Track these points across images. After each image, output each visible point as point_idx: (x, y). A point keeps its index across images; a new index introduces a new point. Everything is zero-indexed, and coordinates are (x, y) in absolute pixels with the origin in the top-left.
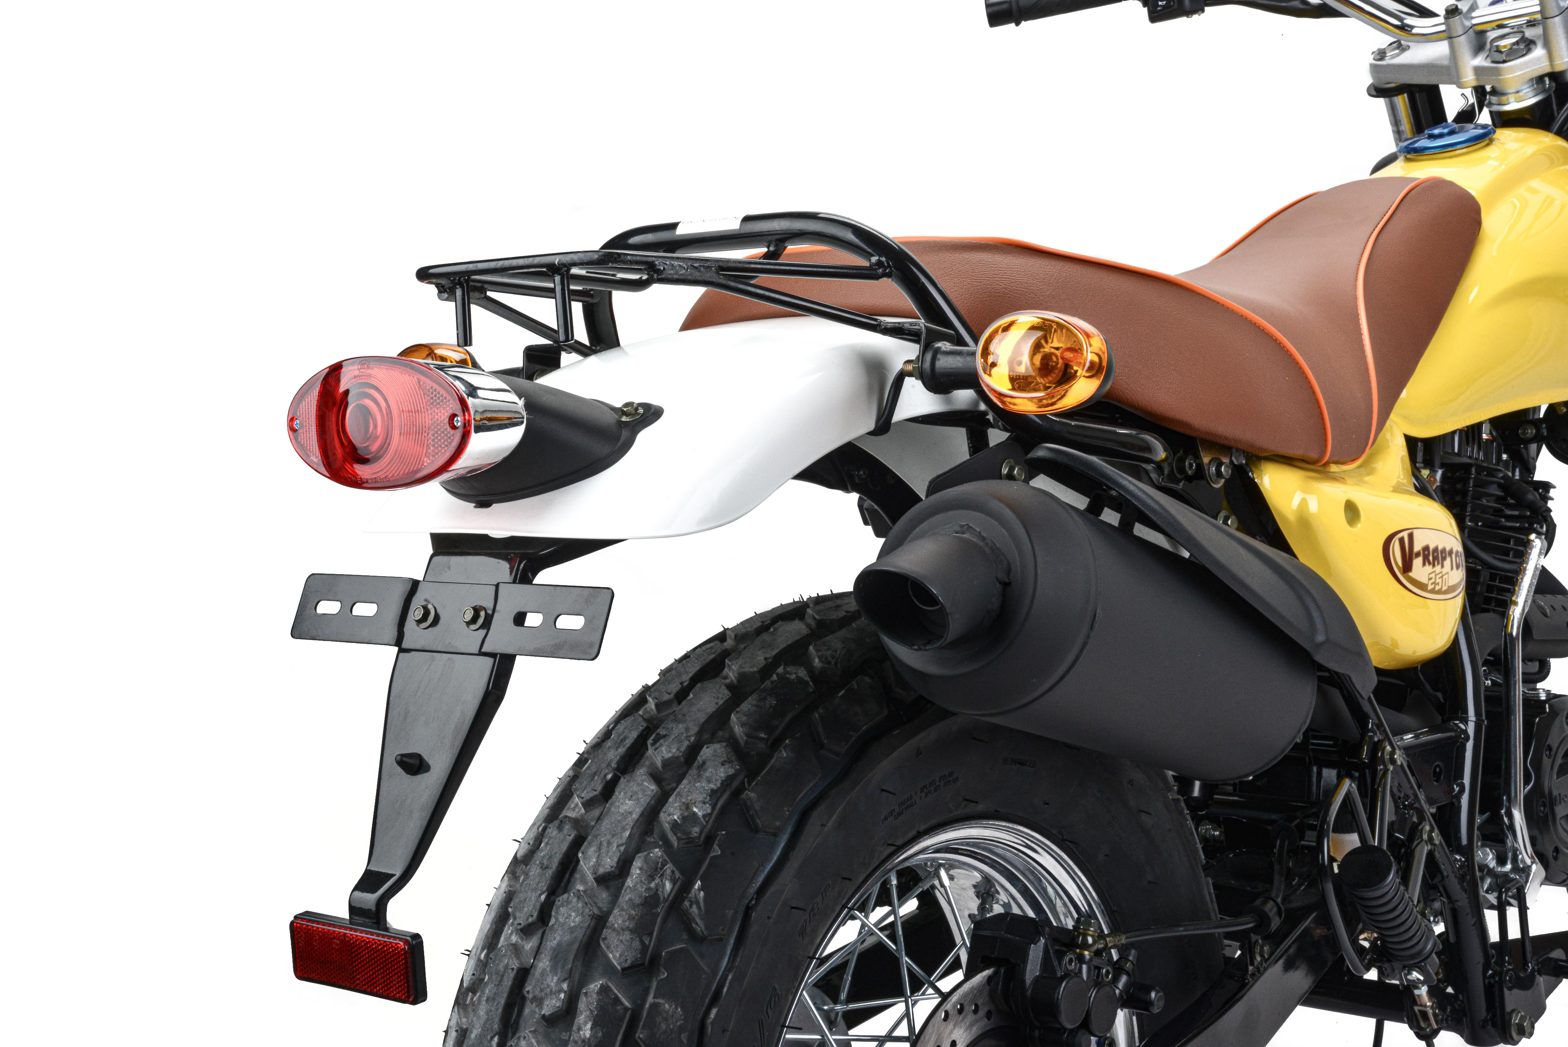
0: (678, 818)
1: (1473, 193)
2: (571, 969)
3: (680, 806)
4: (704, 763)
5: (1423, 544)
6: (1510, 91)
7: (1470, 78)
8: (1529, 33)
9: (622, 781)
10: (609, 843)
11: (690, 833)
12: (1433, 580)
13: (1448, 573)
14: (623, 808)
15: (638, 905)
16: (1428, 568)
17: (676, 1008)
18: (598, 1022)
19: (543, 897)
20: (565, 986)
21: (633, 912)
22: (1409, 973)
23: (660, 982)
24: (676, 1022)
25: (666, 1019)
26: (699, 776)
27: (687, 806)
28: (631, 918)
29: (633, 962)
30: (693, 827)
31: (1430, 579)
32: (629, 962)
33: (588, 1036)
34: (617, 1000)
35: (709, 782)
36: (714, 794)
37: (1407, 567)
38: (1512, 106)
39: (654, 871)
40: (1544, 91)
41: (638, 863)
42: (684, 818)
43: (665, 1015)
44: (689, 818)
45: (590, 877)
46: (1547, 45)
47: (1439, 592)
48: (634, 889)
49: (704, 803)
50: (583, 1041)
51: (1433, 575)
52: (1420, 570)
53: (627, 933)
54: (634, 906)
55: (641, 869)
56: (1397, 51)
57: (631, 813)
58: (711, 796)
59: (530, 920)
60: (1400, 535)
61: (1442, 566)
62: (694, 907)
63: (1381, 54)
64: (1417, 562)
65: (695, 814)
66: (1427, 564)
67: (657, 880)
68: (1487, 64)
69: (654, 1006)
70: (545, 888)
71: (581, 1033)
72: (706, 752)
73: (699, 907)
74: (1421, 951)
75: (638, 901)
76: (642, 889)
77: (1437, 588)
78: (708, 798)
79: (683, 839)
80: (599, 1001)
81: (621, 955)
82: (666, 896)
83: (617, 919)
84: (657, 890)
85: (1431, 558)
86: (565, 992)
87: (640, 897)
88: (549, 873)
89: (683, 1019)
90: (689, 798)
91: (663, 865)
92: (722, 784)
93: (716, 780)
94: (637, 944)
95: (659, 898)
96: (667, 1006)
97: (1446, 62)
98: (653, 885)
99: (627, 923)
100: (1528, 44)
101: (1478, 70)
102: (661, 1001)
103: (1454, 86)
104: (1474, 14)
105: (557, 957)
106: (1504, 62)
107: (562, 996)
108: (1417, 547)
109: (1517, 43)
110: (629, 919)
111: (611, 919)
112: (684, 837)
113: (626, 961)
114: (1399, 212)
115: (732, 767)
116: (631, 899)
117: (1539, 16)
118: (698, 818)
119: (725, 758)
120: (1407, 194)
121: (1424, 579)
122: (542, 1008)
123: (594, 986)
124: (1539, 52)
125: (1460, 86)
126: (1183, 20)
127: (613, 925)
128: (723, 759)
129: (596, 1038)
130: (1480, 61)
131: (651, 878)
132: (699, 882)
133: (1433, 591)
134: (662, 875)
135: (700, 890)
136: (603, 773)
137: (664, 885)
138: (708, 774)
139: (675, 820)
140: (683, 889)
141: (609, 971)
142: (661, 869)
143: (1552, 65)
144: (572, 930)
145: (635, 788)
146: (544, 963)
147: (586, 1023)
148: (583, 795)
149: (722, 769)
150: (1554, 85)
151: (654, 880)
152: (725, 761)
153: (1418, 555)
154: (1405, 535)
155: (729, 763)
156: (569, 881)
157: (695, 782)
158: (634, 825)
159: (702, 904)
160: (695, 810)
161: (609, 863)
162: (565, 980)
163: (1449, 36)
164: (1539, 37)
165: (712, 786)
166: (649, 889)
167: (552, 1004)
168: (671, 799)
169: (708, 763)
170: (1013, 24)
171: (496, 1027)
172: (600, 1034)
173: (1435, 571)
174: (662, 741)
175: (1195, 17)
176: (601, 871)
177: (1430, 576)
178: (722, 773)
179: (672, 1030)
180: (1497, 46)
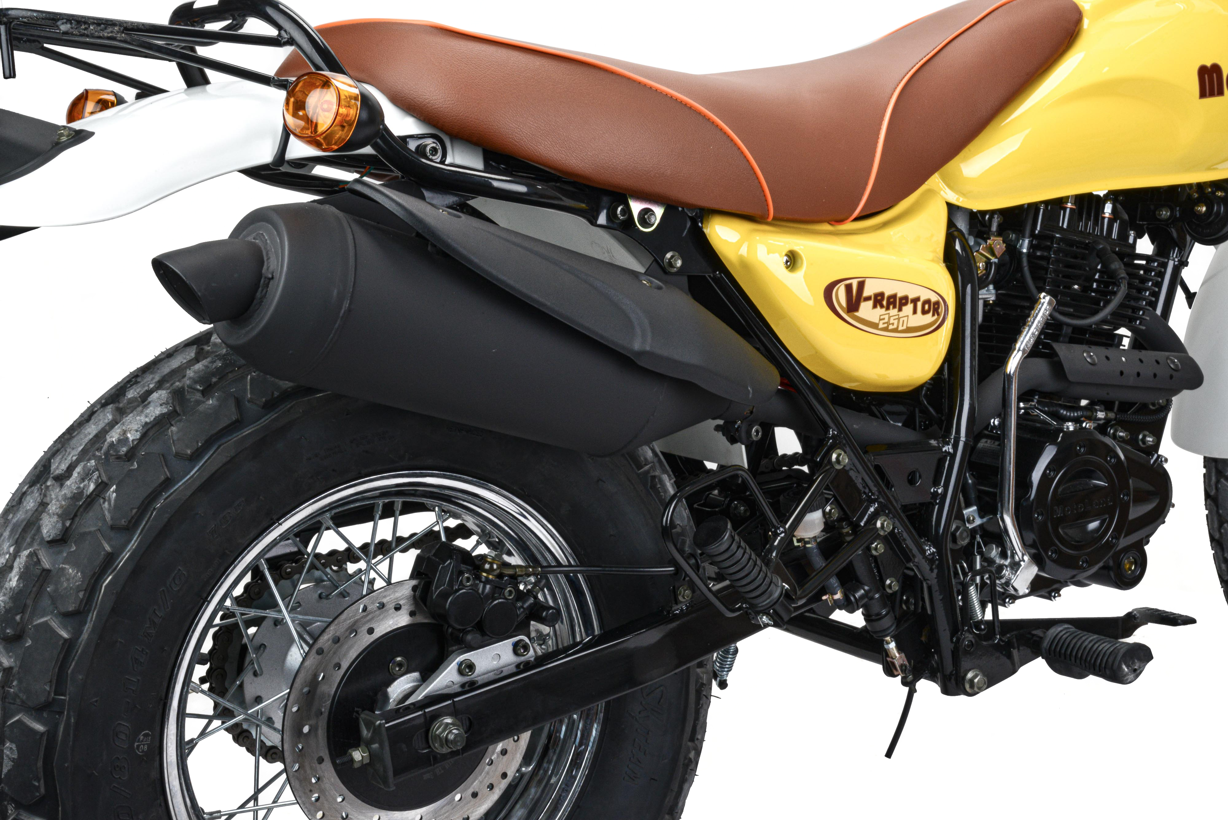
0: (115, 440)
2: (18, 538)
3: (120, 432)
4: (149, 403)
5: (878, 290)
10: (68, 453)
11: (119, 451)
12: (886, 320)
13: (908, 316)
14: (88, 430)
15: (68, 498)
16: (881, 311)
17: (77, 573)
18: (22, 576)
20: (11, 550)
21: (63, 503)
23: (70, 554)
24: (76, 582)
25: (68, 580)
26: (142, 412)
27: (125, 432)
28: (61, 507)
29: (54, 537)
30: (122, 447)
31: (880, 320)
32: (51, 537)
33: (14, 585)
34: (38, 562)
35: (146, 416)
36: (146, 426)
37: (853, 307)
39: (86, 476)
41: (78, 469)
42: (119, 441)
43: (68, 576)
44: (122, 441)
47: (896, 330)
48: (70, 487)
49: (137, 431)
50: (11, 589)
51: (886, 317)
53: (56, 517)
54: (66, 499)
55: (78, 473)
57: (90, 434)
58: (143, 427)
60: (848, 282)
61: (900, 310)
62: (106, 503)
64: (867, 305)
65: (127, 438)
66: (878, 307)
67: (86, 482)
71: (11, 583)
72: (155, 396)
73: (110, 504)
75: (69, 495)
76: (74, 487)
77: (891, 327)
78: (141, 428)
79: (113, 455)
80: (26, 562)
81: (50, 531)
82: (88, 494)
83: (53, 507)
84: (84, 489)
85: (885, 303)
86: (10, 554)
87: (71, 493)
89: (81, 581)
90: (128, 427)
91: (93, 472)
92: (154, 419)
93: (152, 416)
94: (59, 525)
95: (83, 495)
96: (70, 571)
98: (82, 485)
99: (57, 510)
102: (67, 567)
105: (14, 529)
107: (7, 556)
108: (869, 293)
110: (59, 507)
111: (49, 506)
112: (114, 454)
113: (50, 536)
115: (166, 407)
116: (65, 494)
118: (129, 441)
119: (165, 401)
121: (874, 319)
123: (27, 552)
127: (49, 510)
128: (163, 402)
129: (19, 587)
131: (83, 480)
132: (115, 487)
133: (886, 329)
134: (90, 479)
135: (113, 492)
137: (89, 486)
138: (148, 411)
139: (113, 441)
140: (102, 490)
141: (43, 542)
142: (91, 474)
144: (27, 511)
145: (101, 417)
146: (7, 533)
147: (15, 576)
149: (159, 409)
151: (84, 482)
152: (164, 403)
153: (868, 299)
154: (854, 281)
155: (166, 404)
157: (137, 415)
158: (88, 442)
159: (113, 502)
160: (129, 435)
161: (65, 467)
162: (12, 545)
165: (148, 420)
166: (79, 488)
168: (116, 427)
169: (152, 404)
172: (21, 585)
173: (889, 314)
174: (134, 386)
176: (58, 472)
177: (882, 317)
178: (158, 411)
179: (71, 588)
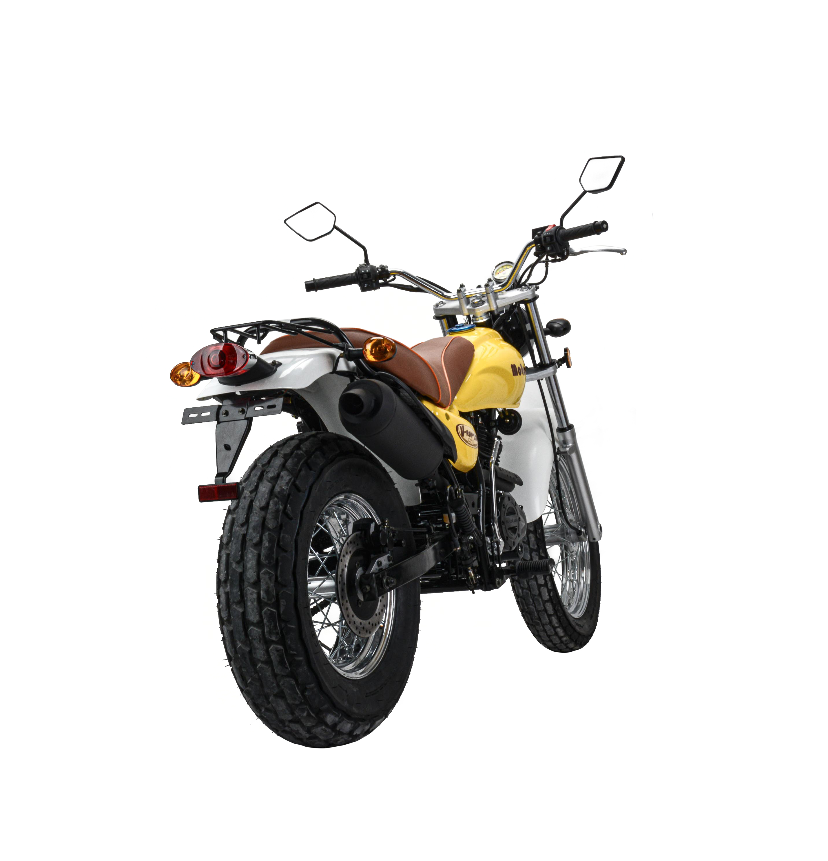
1: (472, 342)
2: (259, 531)
3: (279, 487)
4: (282, 476)
6: (478, 316)
7: (466, 313)
8: (483, 299)
9: (260, 484)
10: (262, 499)
11: (284, 493)
13: (473, 440)
14: (263, 490)
16: (468, 437)
18: (269, 542)
19: (245, 516)
20: (258, 535)
22: (469, 537)
23: (283, 530)
26: (282, 479)
28: (272, 516)
31: (469, 440)
32: (275, 526)
33: (267, 545)
34: (273, 536)
35: (285, 480)
36: (287, 484)
37: (463, 435)
38: (480, 321)
39: (276, 504)
40: (489, 317)
41: (271, 502)
42: (281, 490)
44: (282, 490)
45: (258, 509)
46: (488, 302)
48: (272, 509)
49: (285, 486)
50: (266, 547)
52: (466, 437)
53: (272, 519)
54: (273, 513)
55: (272, 504)
56: (442, 305)
57: (266, 491)
59: (243, 522)
60: (461, 425)
61: (472, 438)
62: (289, 511)
63: (437, 305)
64: (465, 434)
65: (284, 489)
67: (278, 506)
68: (471, 308)
69: (283, 536)
70: (245, 513)
71: (265, 545)
72: (282, 474)
74: (472, 530)
77: (471, 443)
80: (268, 537)
81: (272, 525)
83: (269, 516)
85: (468, 435)
88: (246, 510)
90: (281, 485)
91: (278, 502)
92: (289, 480)
94: (276, 522)
95: (279, 510)
97: (458, 307)
100: (483, 302)
101: (469, 310)
103: (462, 315)
104: (466, 292)
105: (254, 529)
106: (476, 307)
107: (258, 537)
108: (465, 430)
109: (479, 301)
112: (282, 494)
114: (451, 345)
115: (290, 476)
117: (485, 293)
119: (288, 474)
120: (452, 340)
121: (467, 440)
122: (253, 541)
123: (267, 534)
124: (486, 304)
125: (463, 315)
126: (373, 291)
130: (469, 307)
131: (276, 505)
132: (289, 505)
133: (469, 444)
135: (289, 507)
136: (253, 483)
137: (280, 507)
140: (285, 508)
141: (269, 529)
143: (491, 309)
144: (257, 521)
145: (265, 485)
146: (250, 531)
147: (266, 543)
148: (249, 489)
150: (492, 315)
153: (465, 432)
154: (462, 426)
156: (251, 512)
157: (282, 481)
158: (267, 494)
160: (283, 488)
161: (263, 503)
163: (459, 299)
164: (486, 300)
165: (286, 481)
166: (276, 508)
167: (255, 540)
168: (276, 486)
169: (284, 476)
170: (315, 291)
171: (240, 549)
172: (270, 544)
173: (470, 438)
174: (268, 473)
175: (377, 290)
176: (261, 506)
178: (288, 478)
180: (474, 302)
